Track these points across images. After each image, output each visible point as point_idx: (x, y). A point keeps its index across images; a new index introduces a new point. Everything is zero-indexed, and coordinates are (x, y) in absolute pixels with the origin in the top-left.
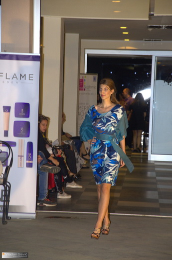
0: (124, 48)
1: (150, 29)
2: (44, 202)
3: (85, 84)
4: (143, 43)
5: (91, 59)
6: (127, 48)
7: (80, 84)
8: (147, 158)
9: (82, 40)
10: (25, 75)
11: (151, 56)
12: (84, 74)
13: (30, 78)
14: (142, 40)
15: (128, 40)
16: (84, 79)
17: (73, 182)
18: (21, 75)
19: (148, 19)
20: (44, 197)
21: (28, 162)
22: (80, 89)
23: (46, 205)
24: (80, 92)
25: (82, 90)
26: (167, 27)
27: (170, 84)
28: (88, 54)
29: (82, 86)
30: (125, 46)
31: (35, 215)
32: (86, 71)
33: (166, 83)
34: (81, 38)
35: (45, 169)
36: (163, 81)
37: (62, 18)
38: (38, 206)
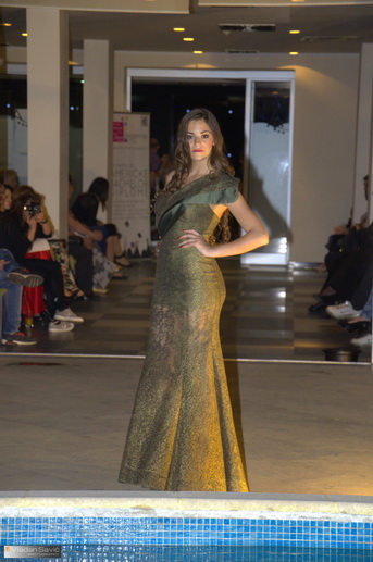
0: (194, 66)
1: (227, 32)
2: (15, 337)
3: (127, 130)
4: (226, 57)
5: (140, 88)
6: (200, 66)
7: (115, 131)
9: (117, 52)
11: (244, 81)
12: (128, 113)
14: (224, 51)
15: (200, 52)
16: (125, 121)
17: (69, 309)
19: (188, 12)
20: (15, 329)
22: (115, 141)
23: (19, 343)
24: (116, 144)
25: (121, 140)
27: (278, 129)
28: (132, 78)
29: (121, 134)
30: (196, 63)
32: (129, 107)
33: (271, 128)
34: (113, 48)
36: (265, 125)
37: (61, 11)
38: (5, 345)
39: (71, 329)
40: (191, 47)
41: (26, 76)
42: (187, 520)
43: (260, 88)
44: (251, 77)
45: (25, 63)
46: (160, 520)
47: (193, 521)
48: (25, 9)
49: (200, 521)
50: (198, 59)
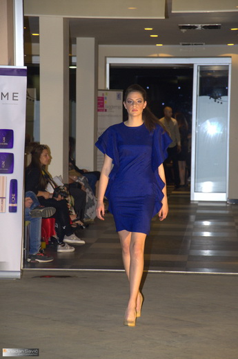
0: (156, 55)
1: (184, 30)
2: (36, 257)
3: (107, 103)
4: (180, 48)
5: (115, 70)
6: (160, 55)
7: (99, 104)
8: (190, 198)
9: (100, 46)
10: (8, 94)
11: (192, 65)
12: (107, 90)
13: (15, 98)
14: (179, 44)
15: (161, 45)
16: (105, 96)
17: (74, 235)
18: (2, 94)
19: (164, 18)
20: (37, 251)
21: (11, 205)
22: (98, 110)
23: (40, 261)
24: (99, 113)
25: (103, 110)
26: (204, 27)
27: (217, 100)
28: (110, 64)
29: (103, 106)
30: (158, 53)
31: (19, 274)
32: (108, 86)
33: (212, 100)
34: (97, 43)
35: (35, 214)
36: (208, 97)
37: (64, 18)
38: (30, 262)
39: (73, 250)
40: (155, 41)
43: (203, 71)
44: (197, 63)
45: (39, 55)
48: (38, 17)
50: (160, 50)
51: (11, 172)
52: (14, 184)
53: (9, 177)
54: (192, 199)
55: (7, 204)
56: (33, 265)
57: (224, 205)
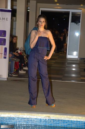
0: (56, 8)
2: (12, 74)
4: (65, 6)
6: (58, 8)
8: (66, 57)
9: (38, 4)
10: (5, 18)
11: (69, 12)
13: (7, 20)
14: (64, 4)
15: (58, 4)
17: (26, 67)
18: (3, 18)
20: (13, 72)
21: (4, 56)
23: (14, 75)
27: (77, 24)
28: (41, 10)
31: (6, 79)
34: (37, 2)
35: (13, 60)
36: (74, 23)
38: (10, 76)
39: (25, 72)
40: (56, 3)
41: (16, 9)
42: (58, 120)
43: (73, 14)
44: (71, 11)
45: (16, 6)
46: (52, 120)
47: (60, 120)
49: (62, 120)
50: (58, 6)
51: (5, 45)
52: (6, 49)
53: (4, 47)
54: (67, 57)
55: (3, 56)
56: (11, 76)
57: (77, 60)
